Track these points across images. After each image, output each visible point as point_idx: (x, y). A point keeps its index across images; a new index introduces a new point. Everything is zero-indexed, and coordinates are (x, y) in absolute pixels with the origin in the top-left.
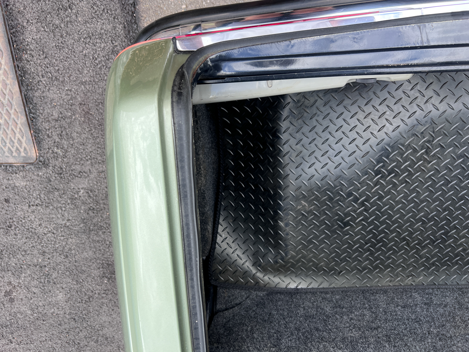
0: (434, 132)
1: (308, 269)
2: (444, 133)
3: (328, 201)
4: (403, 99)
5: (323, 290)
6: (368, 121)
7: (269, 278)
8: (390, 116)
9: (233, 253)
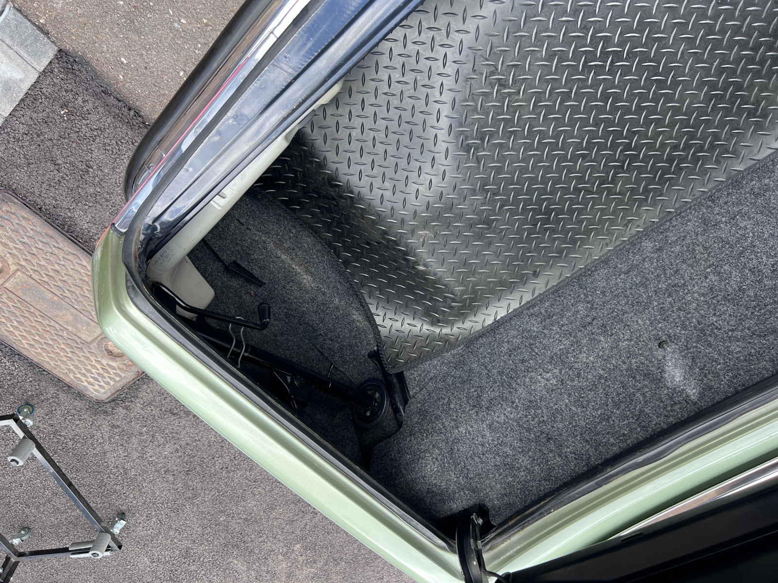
0: (488, 60)
1: (492, 292)
2: (500, 51)
3: (445, 214)
4: (420, 51)
5: (529, 305)
6: (407, 102)
7: (458, 328)
8: (424, 79)
9: (402, 326)
